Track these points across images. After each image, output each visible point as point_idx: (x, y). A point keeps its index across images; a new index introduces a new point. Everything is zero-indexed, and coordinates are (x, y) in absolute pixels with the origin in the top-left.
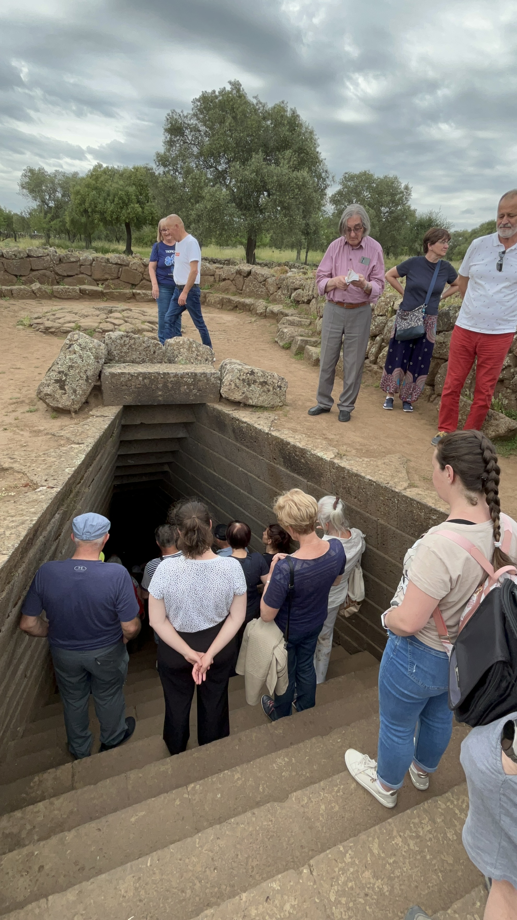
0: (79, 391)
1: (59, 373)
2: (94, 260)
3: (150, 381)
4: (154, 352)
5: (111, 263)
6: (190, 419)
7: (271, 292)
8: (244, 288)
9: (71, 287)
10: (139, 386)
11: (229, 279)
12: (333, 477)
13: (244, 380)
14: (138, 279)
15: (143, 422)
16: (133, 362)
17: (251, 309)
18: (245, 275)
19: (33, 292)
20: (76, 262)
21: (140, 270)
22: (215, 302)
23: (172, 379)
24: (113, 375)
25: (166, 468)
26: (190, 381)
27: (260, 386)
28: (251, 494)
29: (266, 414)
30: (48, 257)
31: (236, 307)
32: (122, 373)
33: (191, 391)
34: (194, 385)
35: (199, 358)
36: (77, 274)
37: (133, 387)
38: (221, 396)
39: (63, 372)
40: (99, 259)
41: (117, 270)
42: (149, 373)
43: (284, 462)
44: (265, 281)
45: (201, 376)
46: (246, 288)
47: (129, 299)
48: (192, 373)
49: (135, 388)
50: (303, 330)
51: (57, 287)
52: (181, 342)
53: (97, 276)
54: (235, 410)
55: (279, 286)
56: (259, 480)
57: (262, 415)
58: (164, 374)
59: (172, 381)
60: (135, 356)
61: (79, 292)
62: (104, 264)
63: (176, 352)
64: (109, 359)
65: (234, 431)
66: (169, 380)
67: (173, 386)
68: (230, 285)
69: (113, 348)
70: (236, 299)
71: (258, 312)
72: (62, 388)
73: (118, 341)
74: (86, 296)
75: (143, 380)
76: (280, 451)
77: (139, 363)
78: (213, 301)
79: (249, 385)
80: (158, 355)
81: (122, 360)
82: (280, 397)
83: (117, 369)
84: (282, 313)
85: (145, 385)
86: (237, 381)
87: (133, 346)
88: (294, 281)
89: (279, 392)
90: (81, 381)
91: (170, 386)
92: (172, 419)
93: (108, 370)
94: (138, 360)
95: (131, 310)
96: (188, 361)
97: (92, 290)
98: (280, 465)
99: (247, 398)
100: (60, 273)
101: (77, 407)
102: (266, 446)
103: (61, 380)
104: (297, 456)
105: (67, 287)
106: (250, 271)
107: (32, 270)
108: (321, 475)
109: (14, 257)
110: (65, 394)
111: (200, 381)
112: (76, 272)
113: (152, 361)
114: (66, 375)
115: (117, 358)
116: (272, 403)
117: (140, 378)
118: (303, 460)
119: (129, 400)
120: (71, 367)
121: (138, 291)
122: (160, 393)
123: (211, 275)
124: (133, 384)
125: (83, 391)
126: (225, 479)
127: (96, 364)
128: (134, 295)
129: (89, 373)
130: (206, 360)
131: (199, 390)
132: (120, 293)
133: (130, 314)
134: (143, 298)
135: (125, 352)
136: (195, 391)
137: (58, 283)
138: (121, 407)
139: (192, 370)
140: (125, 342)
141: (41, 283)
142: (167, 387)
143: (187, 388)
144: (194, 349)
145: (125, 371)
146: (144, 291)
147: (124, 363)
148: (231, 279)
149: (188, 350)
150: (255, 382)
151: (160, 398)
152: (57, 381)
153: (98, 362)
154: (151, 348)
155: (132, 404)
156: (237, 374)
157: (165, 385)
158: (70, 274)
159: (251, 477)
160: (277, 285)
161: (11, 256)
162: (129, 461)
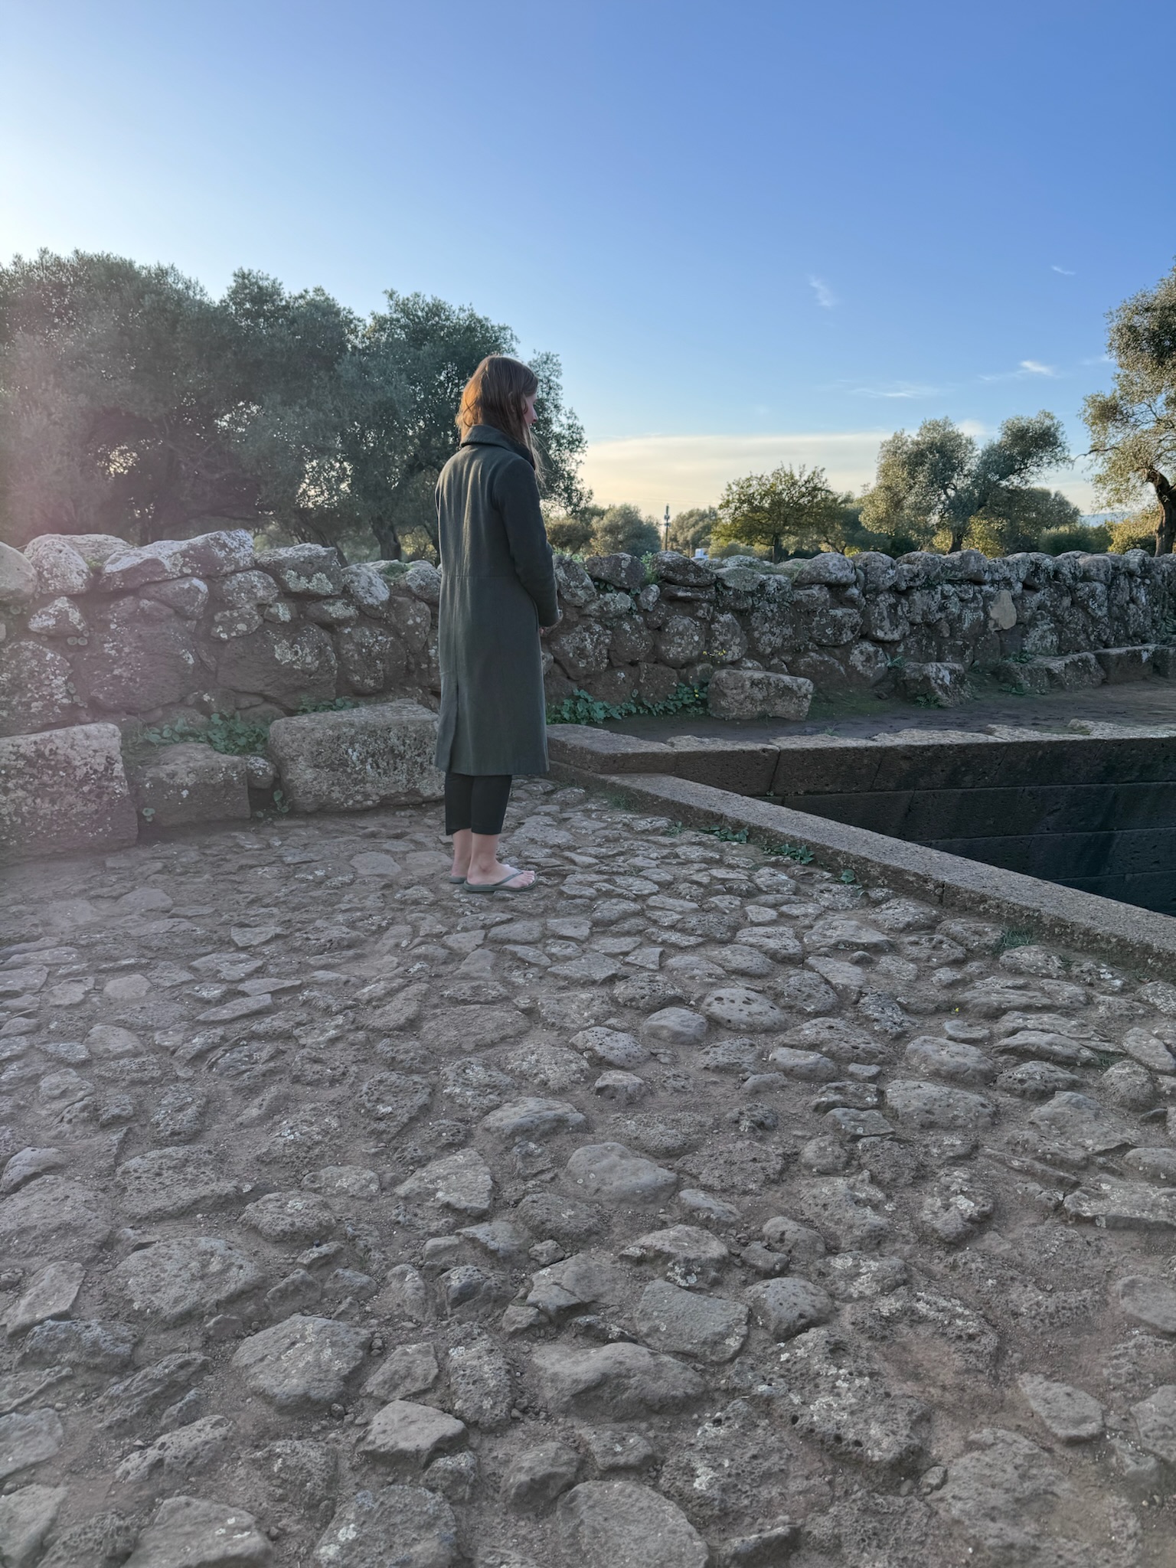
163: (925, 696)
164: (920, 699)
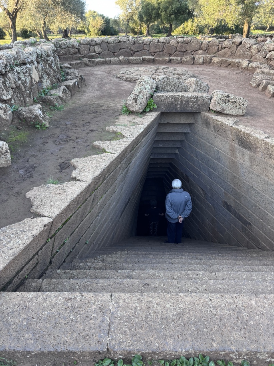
0: (143, 104)
1: (135, 95)
2: (151, 41)
3: (175, 100)
4: (178, 86)
5: (160, 43)
6: (192, 122)
7: (253, 54)
8: (236, 53)
9: (138, 57)
10: (170, 102)
11: (227, 47)
12: (263, 148)
13: (223, 100)
14: (174, 51)
15: (169, 122)
16: (167, 91)
17: (239, 65)
18: (238, 44)
19: (120, 61)
20: (142, 43)
21: (175, 45)
22: (217, 62)
23: (185, 99)
24: (158, 97)
25: (177, 151)
26: (194, 100)
27: (232, 104)
28: (219, 162)
29: (233, 118)
30: (129, 42)
31: (229, 65)
32: (162, 96)
33: (194, 105)
34: (196, 102)
35: (201, 89)
36: (142, 50)
37: (166, 103)
38: (210, 109)
39: (137, 94)
40: (154, 41)
41: (162, 47)
42: (175, 96)
43: (238, 142)
44: (250, 47)
45: (200, 98)
46: (237, 52)
47: (168, 62)
48: (195, 96)
49: (167, 103)
50: (269, 76)
51: (132, 57)
52: (192, 81)
53: (152, 50)
54: (216, 116)
55: (259, 50)
56: (224, 153)
57: (230, 119)
58: (182, 96)
59: (185, 100)
60: (169, 88)
61: (142, 60)
62: (156, 43)
63: (189, 87)
64: (157, 89)
65: (214, 127)
66: (184, 99)
67: (185, 103)
68: (228, 51)
69: (159, 84)
70: (230, 60)
71: (243, 67)
72: (136, 102)
73: (162, 80)
74: (145, 62)
75: (172, 99)
76: (237, 136)
77: (170, 92)
78: (216, 62)
79: (225, 103)
80: (180, 88)
81: (163, 90)
82: (242, 110)
83: (160, 94)
84: (258, 67)
85: (172, 102)
86: (219, 100)
87: (169, 83)
88: (270, 46)
89: (242, 107)
90: (144, 99)
91: (184, 102)
92: (183, 121)
93: (156, 95)
94: (170, 90)
95: (168, 68)
96: (195, 91)
97: (149, 58)
98: (236, 144)
99: (223, 110)
100: (133, 50)
101: (141, 111)
102: (230, 134)
103: (135, 98)
104: (245, 138)
105: (136, 57)
106: (242, 41)
107: (120, 49)
108: (256, 148)
109: (113, 42)
110: (137, 104)
111: (199, 100)
112: (142, 49)
113: (176, 91)
114: (138, 96)
115: (160, 89)
116: (237, 113)
117: (170, 99)
118: (248, 140)
119: (164, 109)
120: (140, 92)
121: (173, 58)
122: (179, 106)
123: (216, 46)
124: (167, 101)
125: (144, 104)
126: (206, 155)
127: (151, 91)
128: (170, 60)
129: (148, 95)
130: (205, 91)
131: (198, 105)
132: (163, 59)
133: (167, 70)
134: (175, 62)
135: (164, 86)
136: (196, 106)
137: (132, 55)
138: (160, 112)
139: (196, 95)
140: (165, 80)
141: (124, 56)
142: (183, 103)
143: (193, 104)
144: (199, 85)
145: (164, 95)
146: (176, 58)
147: (163, 91)
148: (229, 47)
149: (195, 85)
150: (229, 101)
151: (178, 109)
152: (134, 99)
153: (152, 90)
154: (177, 84)
155: (165, 111)
156: (219, 96)
157: (182, 102)
158: (138, 50)
159: (220, 152)
160: (258, 49)
161: (112, 42)
162: (159, 145)
163: (38, 124)
164: (38, 126)
